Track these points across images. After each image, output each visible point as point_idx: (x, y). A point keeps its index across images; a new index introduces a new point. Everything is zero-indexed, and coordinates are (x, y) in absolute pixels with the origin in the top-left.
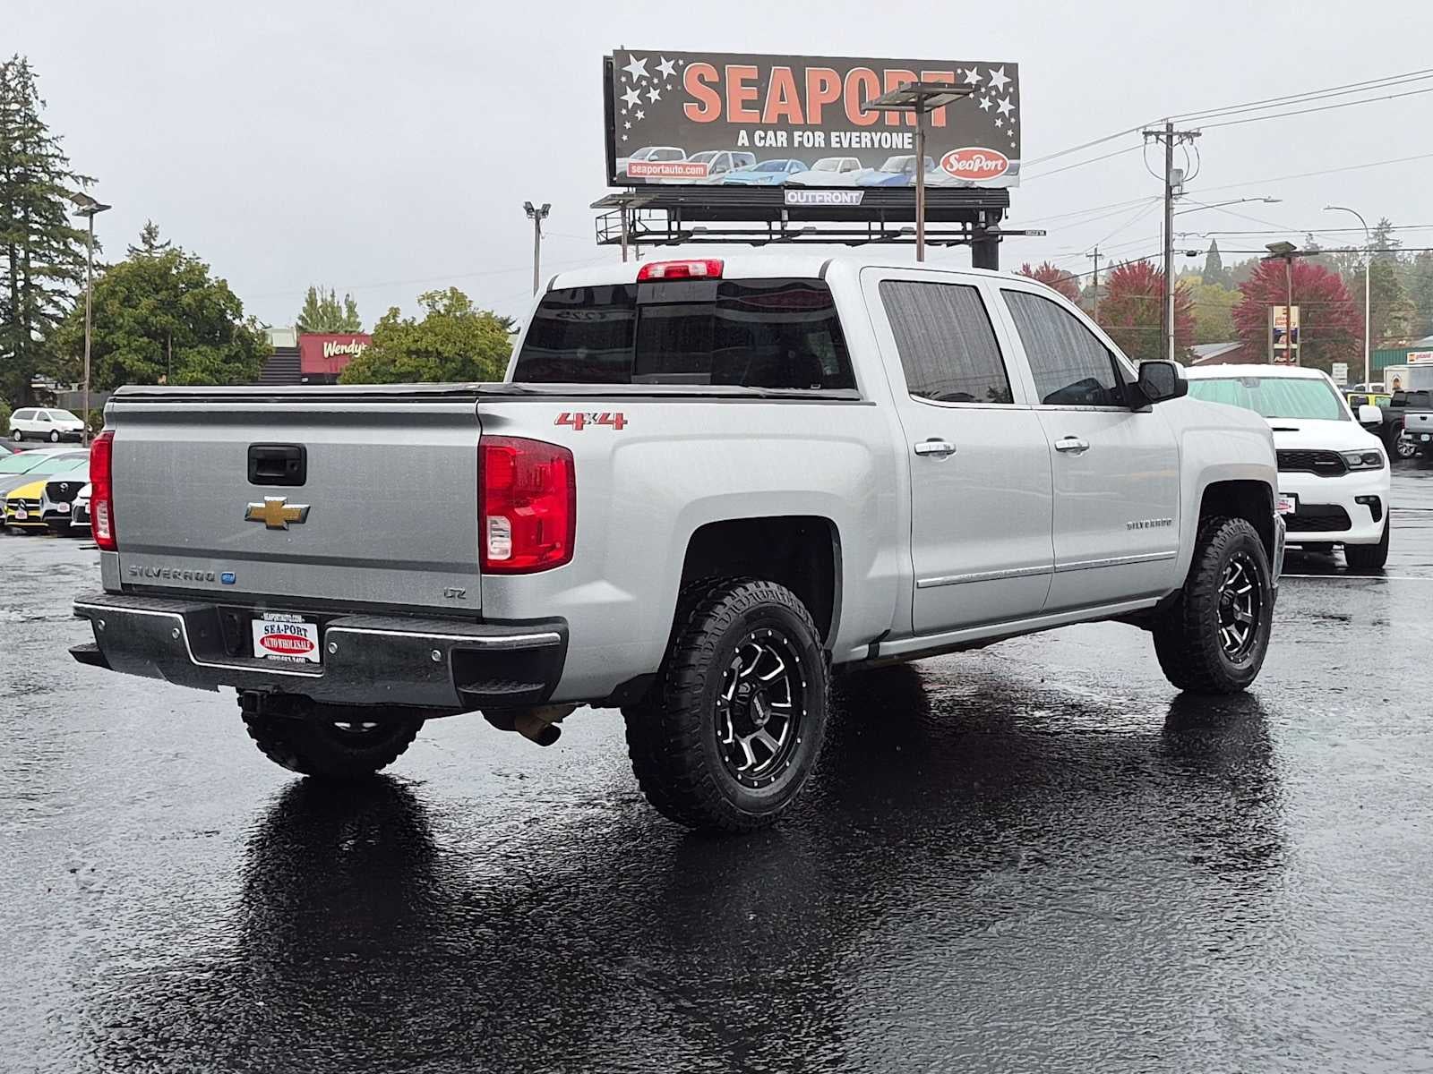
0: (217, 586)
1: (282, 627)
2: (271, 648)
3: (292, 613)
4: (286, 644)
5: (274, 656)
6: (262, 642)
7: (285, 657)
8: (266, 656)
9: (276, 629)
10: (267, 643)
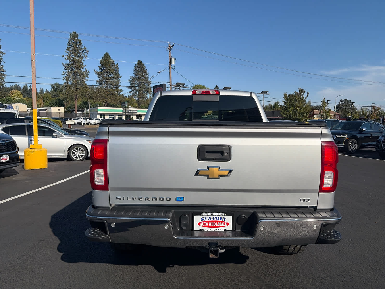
0: (172, 203)
1: (212, 218)
9: (208, 219)
10: (202, 224)
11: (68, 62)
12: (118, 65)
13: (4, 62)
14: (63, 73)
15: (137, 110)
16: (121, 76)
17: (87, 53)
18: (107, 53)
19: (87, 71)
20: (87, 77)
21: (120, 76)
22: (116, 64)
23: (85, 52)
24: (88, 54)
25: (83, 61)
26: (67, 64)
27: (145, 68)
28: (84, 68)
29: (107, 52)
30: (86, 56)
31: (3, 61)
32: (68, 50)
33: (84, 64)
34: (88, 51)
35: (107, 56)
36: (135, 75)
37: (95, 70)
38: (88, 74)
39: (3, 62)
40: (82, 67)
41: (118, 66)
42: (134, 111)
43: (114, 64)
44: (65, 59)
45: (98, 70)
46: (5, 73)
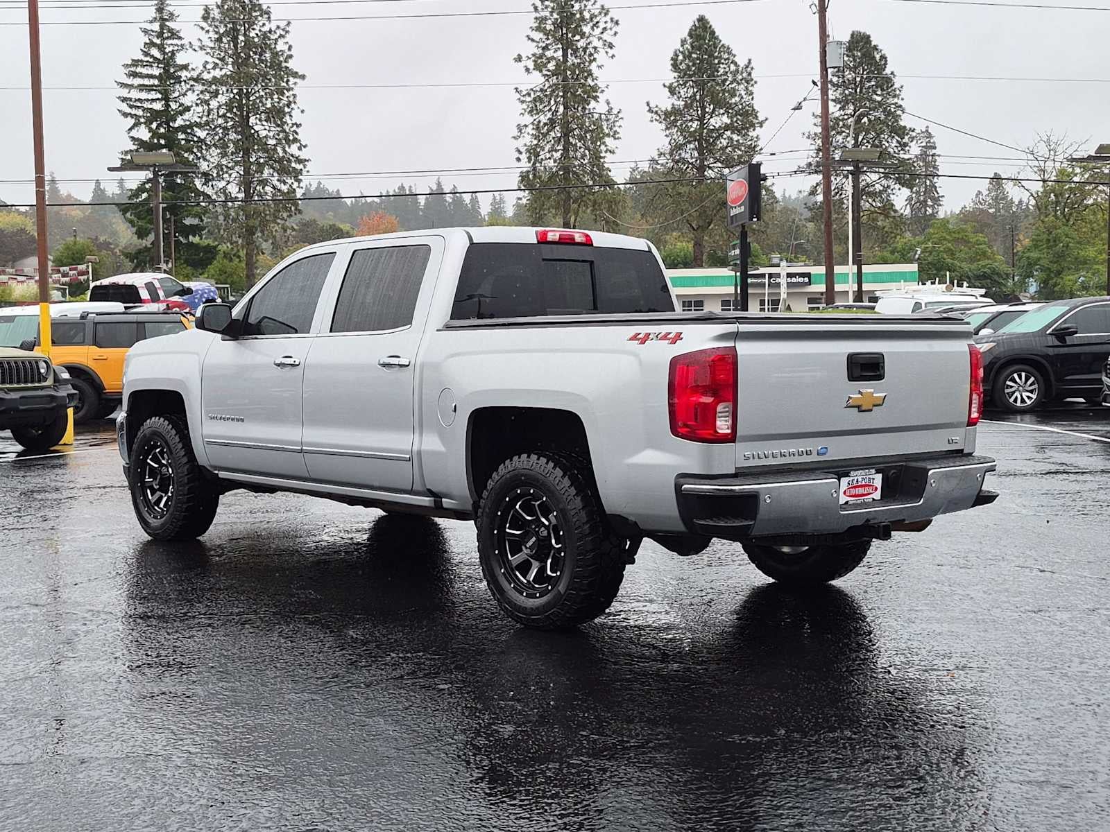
0: (814, 458)
1: (860, 480)
2: (850, 496)
3: (868, 469)
4: (860, 491)
5: (852, 500)
6: (845, 493)
7: (860, 500)
8: (847, 503)
9: (855, 482)
10: (848, 493)
11: (537, 80)
12: (752, 68)
13: (302, 111)
14: (516, 133)
15: (808, 275)
16: (767, 119)
17: (613, 32)
18: (702, 19)
19: (615, 111)
20: (615, 136)
21: (761, 117)
22: (742, 62)
23: (605, 29)
24: (616, 34)
25: (600, 67)
26: (535, 92)
27: (886, 64)
28: (602, 98)
29: (702, 14)
30: (611, 46)
31: (298, 105)
32: (538, 29)
33: (601, 84)
34: (617, 23)
35: (702, 34)
36: (839, 106)
37: (648, 105)
38: (617, 124)
39: (299, 111)
40: (592, 93)
41: (750, 74)
42: (794, 280)
43: (736, 64)
44: (527, 70)
45: (666, 102)
46: (303, 154)
